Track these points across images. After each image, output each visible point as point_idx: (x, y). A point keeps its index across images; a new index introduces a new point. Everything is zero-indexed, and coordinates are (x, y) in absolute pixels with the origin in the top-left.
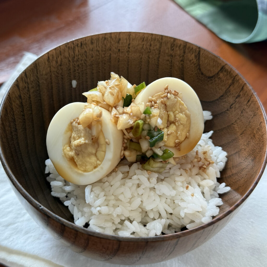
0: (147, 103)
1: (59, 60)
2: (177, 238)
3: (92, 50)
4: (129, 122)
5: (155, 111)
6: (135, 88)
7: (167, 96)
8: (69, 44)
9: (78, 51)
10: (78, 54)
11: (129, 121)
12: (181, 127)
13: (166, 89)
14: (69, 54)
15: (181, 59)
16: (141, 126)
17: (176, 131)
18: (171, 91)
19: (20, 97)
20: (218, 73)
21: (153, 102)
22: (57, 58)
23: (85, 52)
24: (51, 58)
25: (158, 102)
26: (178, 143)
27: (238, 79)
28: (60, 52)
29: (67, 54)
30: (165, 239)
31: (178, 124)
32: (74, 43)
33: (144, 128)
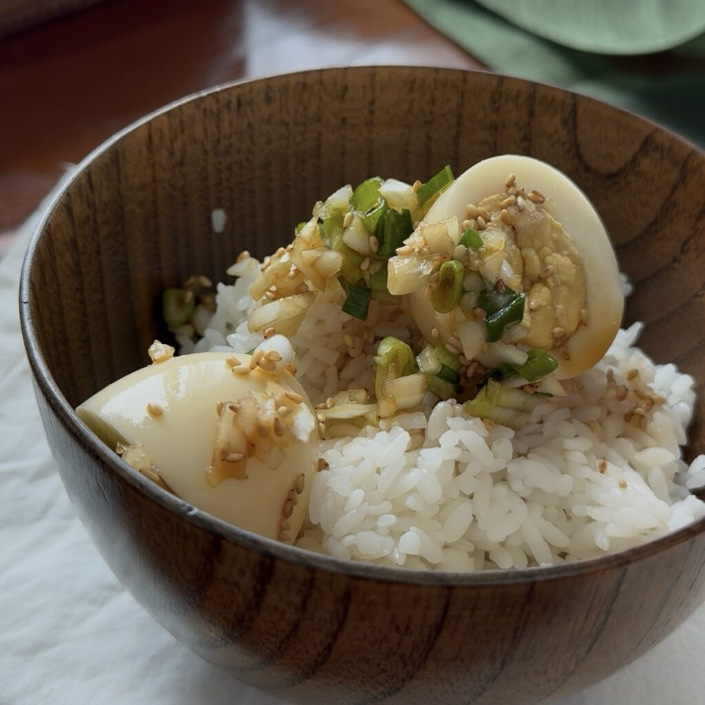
0: (464, 221)
1: (177, 146)
2: (620, 565)
3: (269, 121)
4: (420, 273)
5: (492, 237)
6: (419, 191)
7: (516, 203)
8: (206, 101)
9: (231, 123)
10: (228, 133)
11: (421, 267)
12: (564, 290)
13: (511, 184)
14: (205, 131)
15: (522, 133)
16: (458, 277)
17: (552, 303)
18: (523, 190)
19: (74, 243)
20: (634, 161)
21: (479, 218)
22: (172, 141)
23: (250, 125)
24: (156, 139)
25: (492, 218)
26: (560, 337)
27: (695, 164)
28: (182, 122)
29: (198, 132)
30: (585, 571)
31: (554, 282)
32: (220, 97)
33: (465, 285)
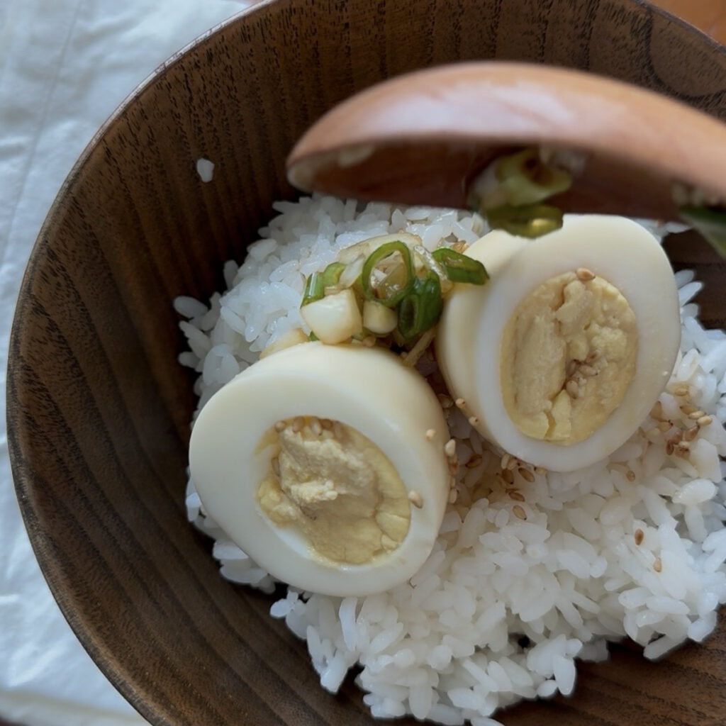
1: (142, 134)
8: (167, 77)
9: (203, 77)
10: (202, 86)
14: (171, 101)
15: (580, 30)
22: (134, 135)
23: (227, 68)
28: (142, 112)
29: (165, 106)
32: (185, 64)
